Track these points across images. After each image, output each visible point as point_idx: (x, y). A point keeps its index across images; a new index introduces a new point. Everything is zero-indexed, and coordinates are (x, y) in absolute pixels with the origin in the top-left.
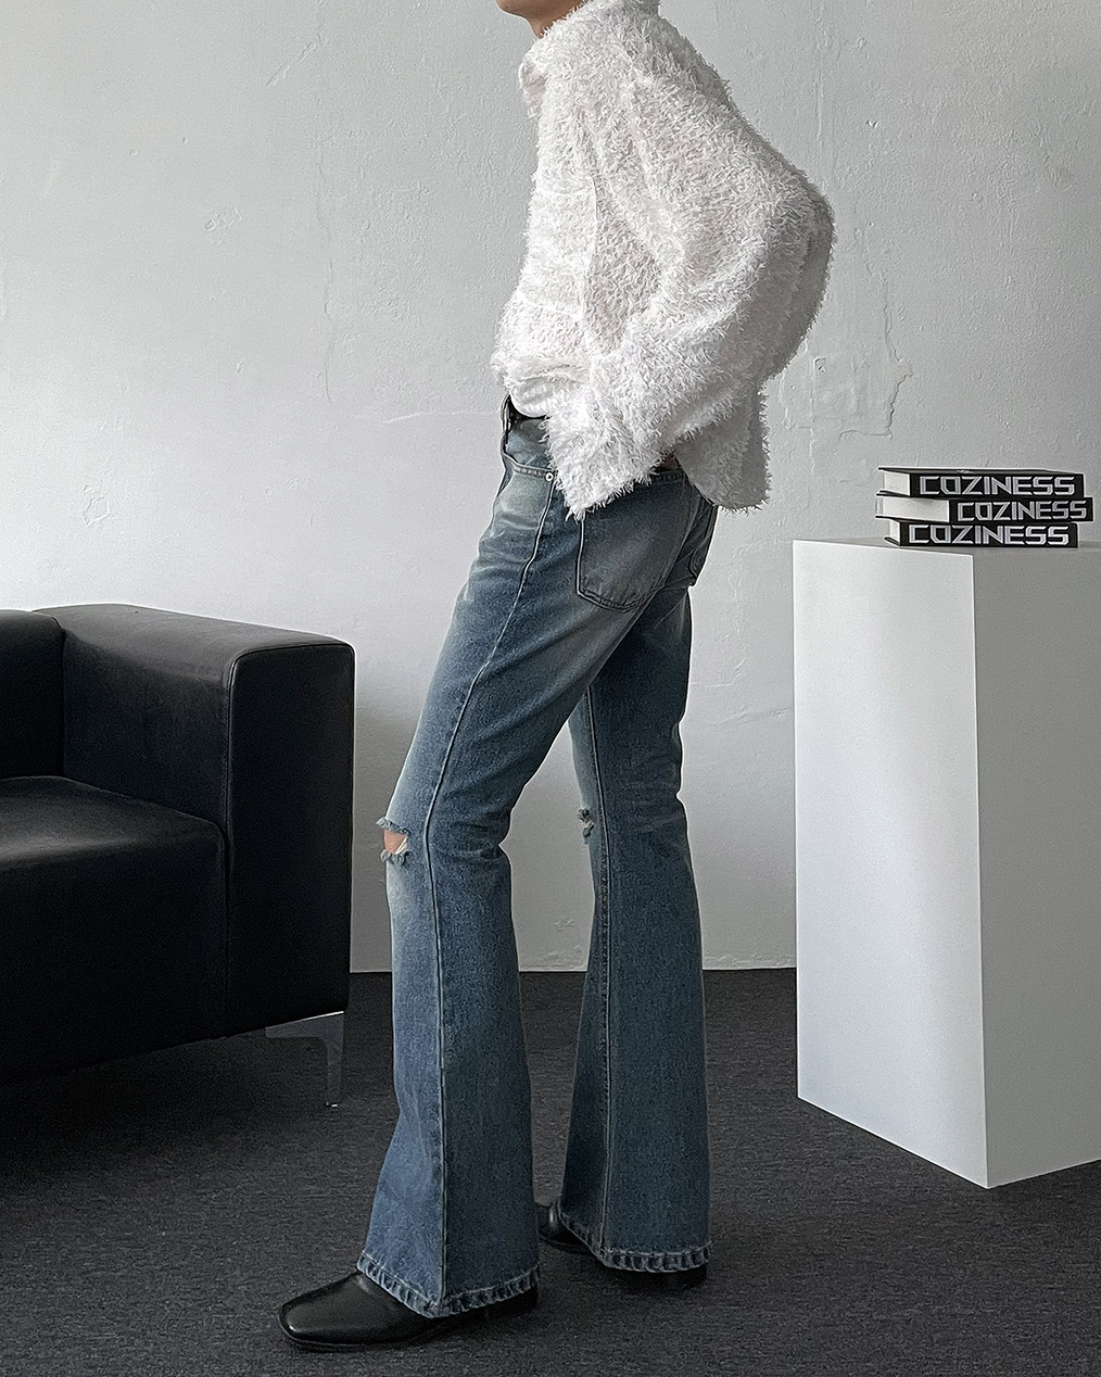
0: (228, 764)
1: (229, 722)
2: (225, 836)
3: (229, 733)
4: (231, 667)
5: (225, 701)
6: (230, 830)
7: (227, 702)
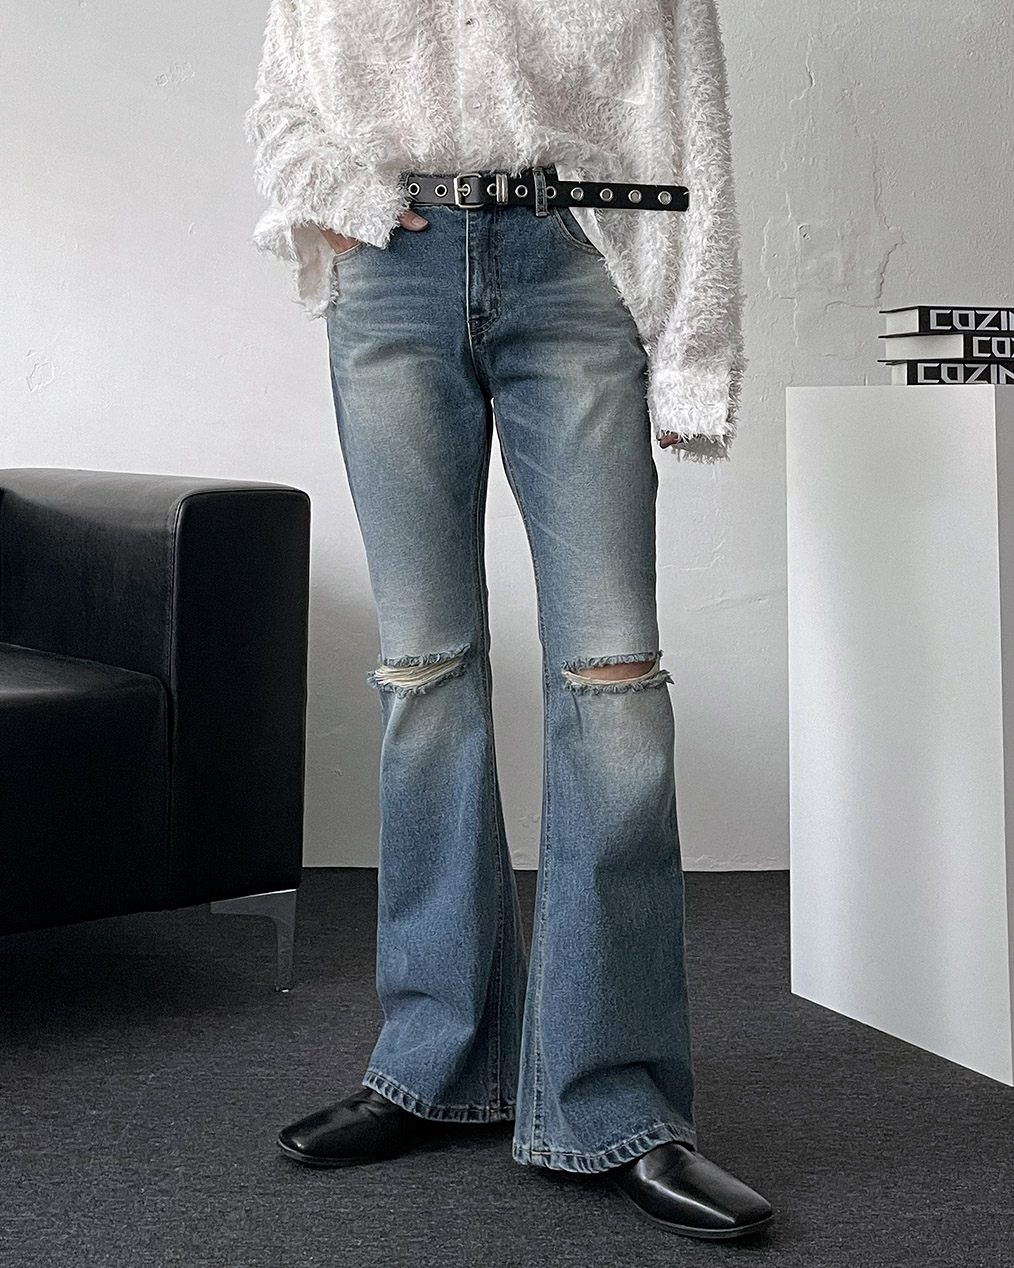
2: (168, 690)
3: (173, 580)
5: (170, 545)
6: (173, 686)
7: (173, 544)
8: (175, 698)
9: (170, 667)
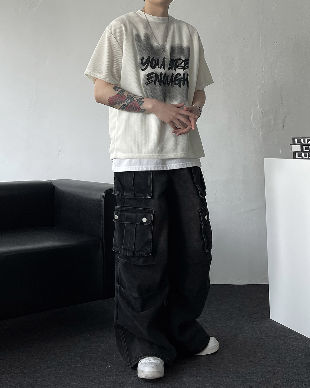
0: (102, 221)
1: (103, 209)
2: (102, 242)
3: (103, 213)
4: (103, 194)
6: (104, 241)
7: (103, 204)
9: (102, 236)
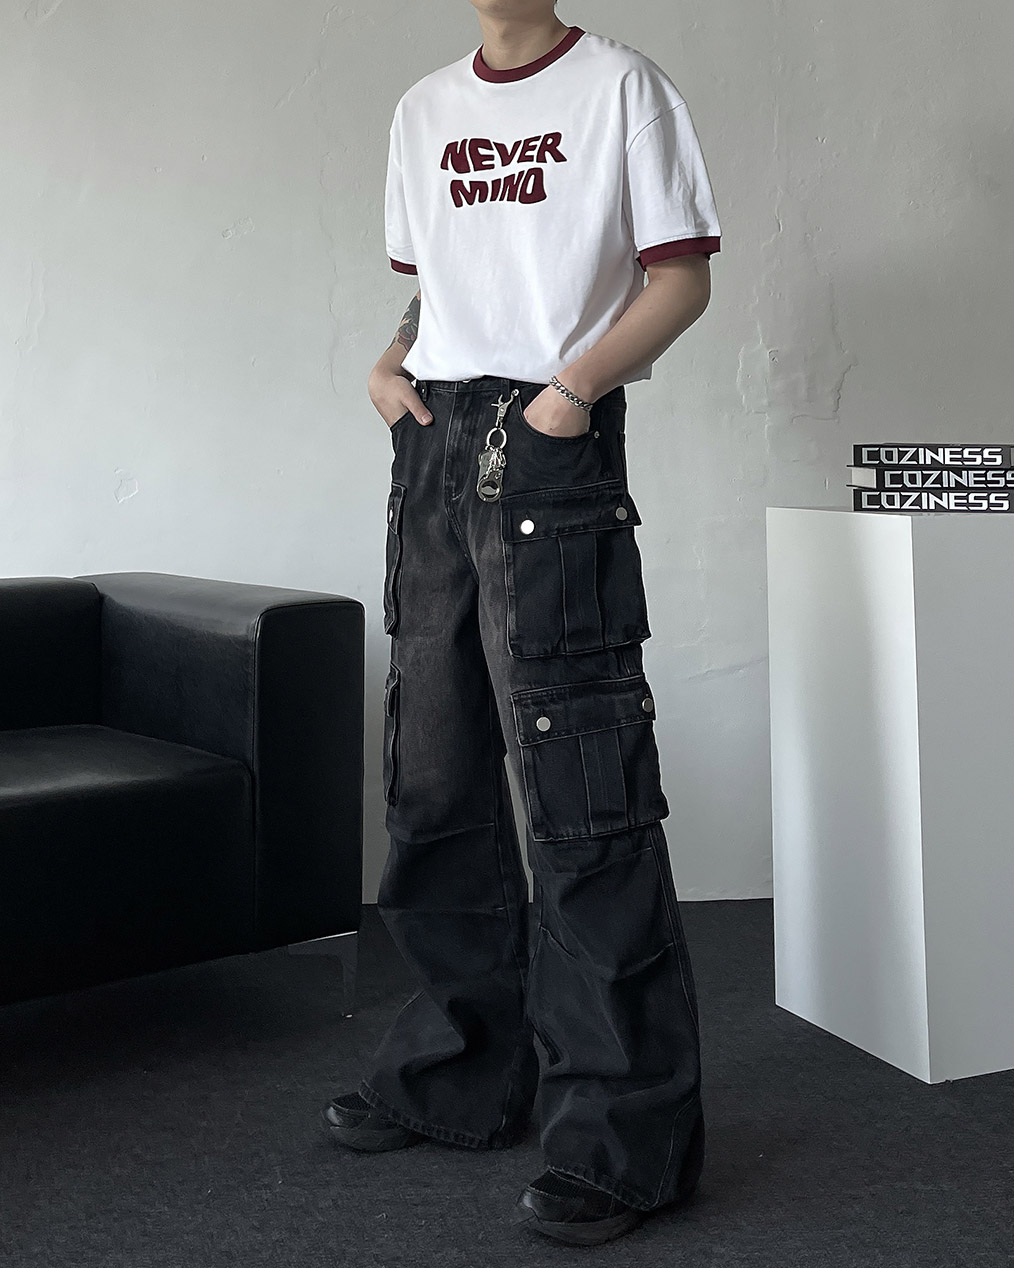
1: (253, 671)
2: (251, 772)
3: (254, 682)
4: (255, 620)
5: (250, 651)
6: (256, 768)
7: (253, 653)
8: (258, 777)
9: (252, 754)
